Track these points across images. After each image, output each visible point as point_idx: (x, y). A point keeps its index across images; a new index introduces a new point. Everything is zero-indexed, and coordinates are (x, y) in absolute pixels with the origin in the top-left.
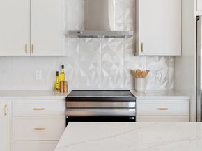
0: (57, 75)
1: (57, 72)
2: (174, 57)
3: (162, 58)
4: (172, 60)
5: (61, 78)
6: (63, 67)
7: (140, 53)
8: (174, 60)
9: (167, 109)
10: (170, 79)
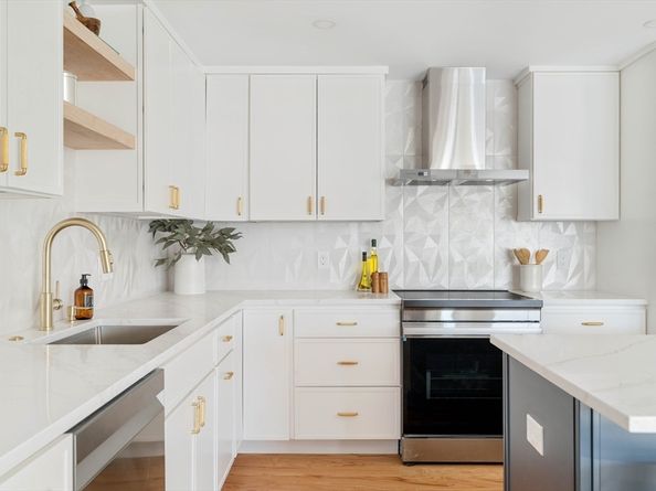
0: (364, 259)
1: (364, 254)
2: (596, 222)
3: (572, 225)
4: (591, 229)
5: (371, 266)
6: (374, 243)
7: (537, 216)
8: (595, 229)
9: (602, 324)
10: (586, 269)
